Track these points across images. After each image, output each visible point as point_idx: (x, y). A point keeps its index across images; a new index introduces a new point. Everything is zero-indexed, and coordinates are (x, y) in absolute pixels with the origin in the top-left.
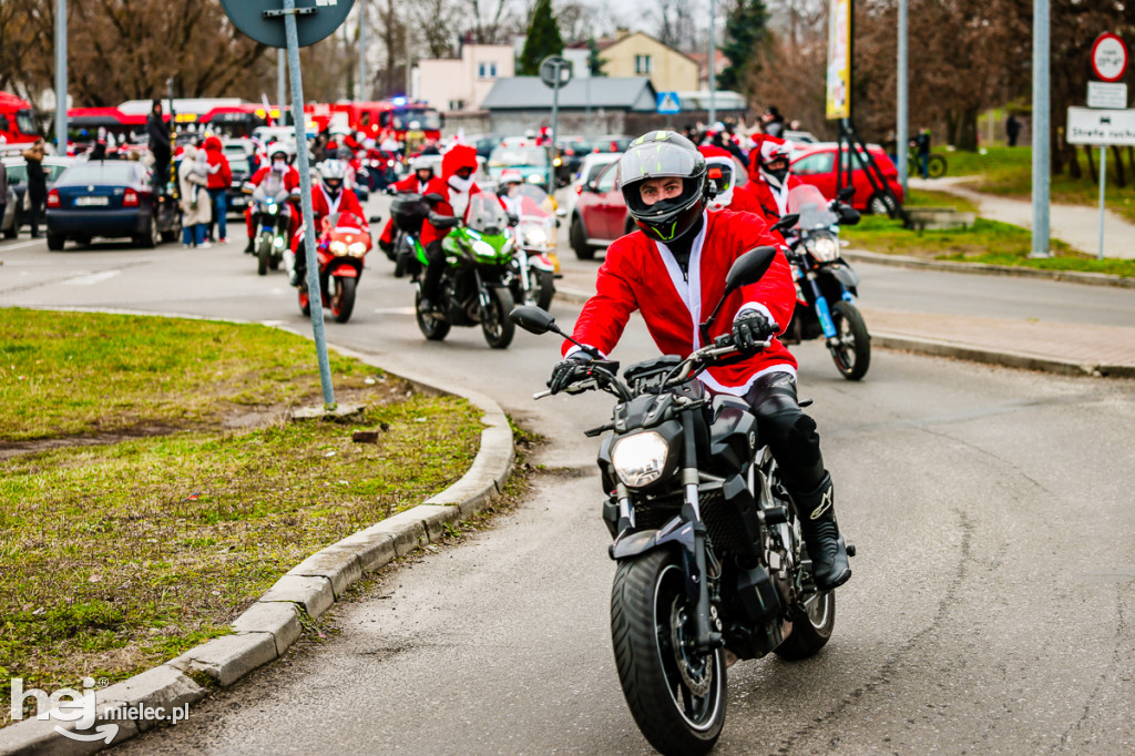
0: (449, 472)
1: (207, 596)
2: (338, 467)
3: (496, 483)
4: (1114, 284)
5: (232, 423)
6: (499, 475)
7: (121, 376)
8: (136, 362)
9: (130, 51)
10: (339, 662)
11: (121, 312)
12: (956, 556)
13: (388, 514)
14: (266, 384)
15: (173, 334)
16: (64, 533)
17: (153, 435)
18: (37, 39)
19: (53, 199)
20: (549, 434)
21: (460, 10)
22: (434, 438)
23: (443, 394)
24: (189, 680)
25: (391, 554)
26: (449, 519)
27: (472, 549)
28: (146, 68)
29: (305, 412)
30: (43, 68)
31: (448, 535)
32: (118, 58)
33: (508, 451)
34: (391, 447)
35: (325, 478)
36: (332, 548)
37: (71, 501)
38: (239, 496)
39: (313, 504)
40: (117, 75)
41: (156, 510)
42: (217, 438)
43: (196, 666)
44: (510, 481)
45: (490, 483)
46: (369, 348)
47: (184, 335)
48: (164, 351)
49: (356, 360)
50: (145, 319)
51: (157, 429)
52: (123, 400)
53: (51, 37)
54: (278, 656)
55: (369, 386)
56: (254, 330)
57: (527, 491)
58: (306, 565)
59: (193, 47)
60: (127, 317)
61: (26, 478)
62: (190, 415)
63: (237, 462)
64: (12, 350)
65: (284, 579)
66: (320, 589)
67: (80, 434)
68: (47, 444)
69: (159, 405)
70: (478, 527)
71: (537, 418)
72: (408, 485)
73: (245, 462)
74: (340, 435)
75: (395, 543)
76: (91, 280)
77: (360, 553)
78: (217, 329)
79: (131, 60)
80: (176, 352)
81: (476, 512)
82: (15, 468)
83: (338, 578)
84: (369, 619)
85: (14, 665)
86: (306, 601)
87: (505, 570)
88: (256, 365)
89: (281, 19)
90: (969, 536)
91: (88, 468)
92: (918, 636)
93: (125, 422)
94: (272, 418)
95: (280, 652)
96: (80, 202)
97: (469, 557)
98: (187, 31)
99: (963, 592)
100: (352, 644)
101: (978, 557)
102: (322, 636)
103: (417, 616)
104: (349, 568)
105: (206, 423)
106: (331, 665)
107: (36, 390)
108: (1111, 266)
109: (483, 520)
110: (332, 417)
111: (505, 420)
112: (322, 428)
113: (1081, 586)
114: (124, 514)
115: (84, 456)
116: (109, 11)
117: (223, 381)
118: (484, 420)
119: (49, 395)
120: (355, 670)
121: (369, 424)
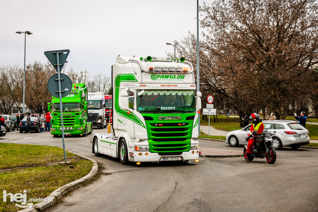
0: (86, 173)
1: (40, 195)
2: (66, 172)
3: (94, 176)
4: (211, 140)
5: (49, 165)
6: (94, 174)
7: (30, 156)
8: (33, 153)
9: (37, 97)
10: (62, 207)
11: (31, 144)
12: (173, 189)
13: (74, 181)
14: (56, 157)
15: (40, 148)
16: (17, 184)
17: (35, 166)
18: (20, 94)
19: (21, 124)
20: (105, 167)
21: (97, 89)
22: (84, 167)
23: (87, 159)
24: (35, 210)
25: (73, 188)
26: (84, 182)
27: (88, 187)
28: (39, 100)
29: (62, 163)
30: (21, 99)
31: (84, 185)
32: (34, 98)
33: (97, 170)
34: (76, 169)
35: (64, 174)
36: (63, 187)
37: (19, 178)
38: (48, 178)
39: (61, 179)
40: (34, 101)
41: (33, 180)
42: (46, 167)
43: (36, 207)
44: (96, 175)
45: (92, 175)
46: (75, 151)
47: (42, 148)
48: (38, 151)
49: (72, 153)
50: (36, 145)
51: (36, 165)
52: (30, 160)
53: (23, 94)
54: (51, 206)
55: (74, 158)
56: (55, 148)
57: (99, 177)
58: (58, 190)
59: (48, 96)
60: (32, 145)
61: (11, 174)
62: (42, 163)
63: (49, 171)
64: (11, 151)
65: (53, 192)
66: (60, 194)
67: (22, 166)
68: (16, 168)
69: (36, 161)
70: (90, 183)
71: (103, 164)
72: (78, 176)
73: (50, 171)
74: (67, 167)
75: (74, 186)
76: (27, 138)
77: (67, 188)
78: (48, 147)
79: (37, 98)
80: (41, 151)
81: (89, 181)
82: (9, 172)
83: (63, 192)
84: (68, 199)
85: (5, 207)
86: (57, 196)
87: (93, 191)
88: (54, 154)
89: (58, 93)
90: (176, 186)
91: (23, 172)
92: (164, 203)
93: (30, 164)
94: (56, 164)
95: (52, 205)
96: (26, 124)
97: (87, 189)
98: (47, 93)
99: (174, 195)
100: (64, 204)
101: (177, 189)
102: (59, 202)
103: (77, 199)
104: (65, 190)
105: (45, 165)
106: (61, 208)
107: (15, 158)
108: (211, 137)
109: (91, 182)
110: (66, 163)
111: (97, 164)
112: (64, 165)
113: (195, 195)
114: (27, 180)
115: (22, 170)
116: (33, 90)
117: (48, 157)
118: (93, 164)
119: (17, 159)
120: (64, 208)
121: (73, 165)
